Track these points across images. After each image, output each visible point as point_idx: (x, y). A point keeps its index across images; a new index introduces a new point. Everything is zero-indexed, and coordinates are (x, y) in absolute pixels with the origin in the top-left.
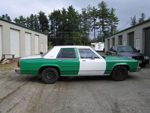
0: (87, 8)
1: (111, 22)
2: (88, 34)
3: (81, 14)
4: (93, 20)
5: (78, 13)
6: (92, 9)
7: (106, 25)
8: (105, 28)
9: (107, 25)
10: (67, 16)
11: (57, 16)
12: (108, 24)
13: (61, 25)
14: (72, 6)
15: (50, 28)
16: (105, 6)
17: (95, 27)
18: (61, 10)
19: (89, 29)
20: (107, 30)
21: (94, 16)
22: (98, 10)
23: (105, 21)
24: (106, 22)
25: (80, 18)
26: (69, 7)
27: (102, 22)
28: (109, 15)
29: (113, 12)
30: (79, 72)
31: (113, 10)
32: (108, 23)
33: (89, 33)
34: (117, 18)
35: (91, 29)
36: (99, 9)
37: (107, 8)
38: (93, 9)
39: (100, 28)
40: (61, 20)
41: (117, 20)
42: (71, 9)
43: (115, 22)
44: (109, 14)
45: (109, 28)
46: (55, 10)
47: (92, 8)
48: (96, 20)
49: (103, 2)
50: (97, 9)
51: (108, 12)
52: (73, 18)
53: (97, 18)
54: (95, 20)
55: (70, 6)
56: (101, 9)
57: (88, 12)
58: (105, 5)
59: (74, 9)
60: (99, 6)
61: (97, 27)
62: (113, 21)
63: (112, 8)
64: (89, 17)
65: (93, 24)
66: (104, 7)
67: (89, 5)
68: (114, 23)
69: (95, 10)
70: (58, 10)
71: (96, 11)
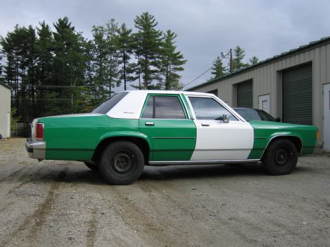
0: (106, 27)
1: (167, 65)
2: (110, 92)
3: (90, 42)
4: (121, 59)
5: (83, 38)
6: (118, 31)
7: (153, 72)
8: (151, 79)
9: (156, 71)
10: (54, 43)
11: (26, 44)
12: (159, 70)
13: (36, 67)
14: (66, 19)
15: (3, 73)
16: (153, 24)
17: (127, 75)
18: (37, 27)
19: (110, 80)
20: (155, 85)
21: (123, 47)
22: (134, 34)
23: (151, 61)
24: (154, 64)
25: (87, 51)
26: (59, 20)
27: (144, 64)
28: (160, 47)
29: (172, 41)
30: (194, 152)
31: (170, 35)
32: (159, 67)
33: (112, 89)
34: (180, 54)
35: (117, 80)
36: (135, 31)
37: (156, 28)
38: (121, 31)
39: (139, 77)
40: (35, 53)
41: (181, 60)
42: (63, 26)
43: (176, 64)
44: (161, 44)
45: (161, 79)
46: (19, 27)
47: (119, 27)
48: (129, 58)
49: (146, 14)
50: (130, 31)
51: (160, 40)
52: (71, 49)
53: (130, 52)
54: (126, 58)
55: (62, 19)
56: (142, 31)
57: (108, 37)
58: (151, 21)
59: (71, 26)
60: (137, 23)
61: (131, 75)
62: (171, 62)
63: (169, 32)
64: (112, 50)
65: (120, 67)
66: (150, 26)
67: (113, 20)
68: (172, 66)
69: (125, 33)
70: (28, 28)
71: (130, 35)
